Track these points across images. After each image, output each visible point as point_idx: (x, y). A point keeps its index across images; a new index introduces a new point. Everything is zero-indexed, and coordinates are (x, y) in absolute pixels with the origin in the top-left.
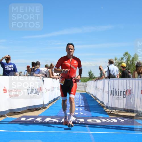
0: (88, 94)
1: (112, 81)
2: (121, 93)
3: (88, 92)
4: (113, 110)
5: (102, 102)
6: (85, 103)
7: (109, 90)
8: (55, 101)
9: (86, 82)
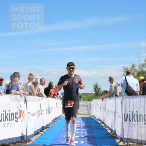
0: (93, 119)
1: (128, 100)
2: (141, 117)
3: (93, 116)
4: (130, 142)
5: (113, 132)
6: (88, 132)
7: (124, 113)
8: (44, 131)
9: (90, 101)
